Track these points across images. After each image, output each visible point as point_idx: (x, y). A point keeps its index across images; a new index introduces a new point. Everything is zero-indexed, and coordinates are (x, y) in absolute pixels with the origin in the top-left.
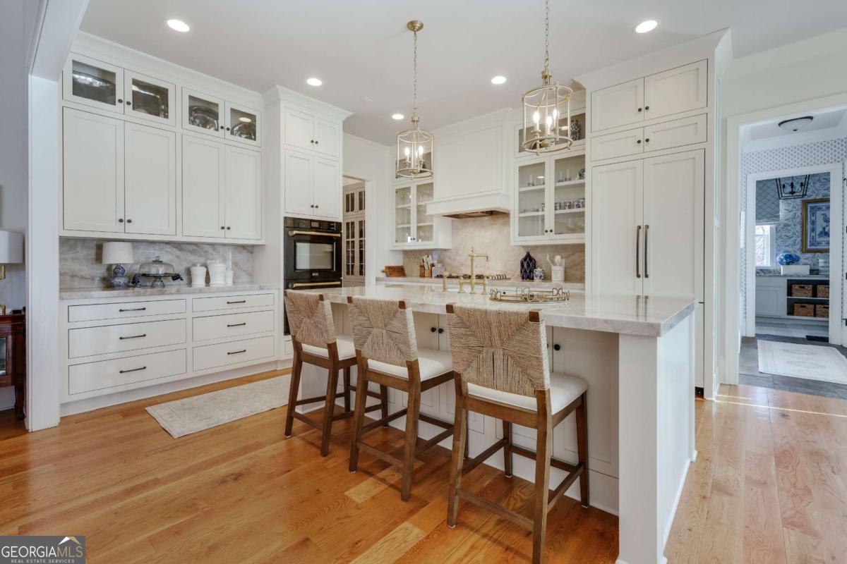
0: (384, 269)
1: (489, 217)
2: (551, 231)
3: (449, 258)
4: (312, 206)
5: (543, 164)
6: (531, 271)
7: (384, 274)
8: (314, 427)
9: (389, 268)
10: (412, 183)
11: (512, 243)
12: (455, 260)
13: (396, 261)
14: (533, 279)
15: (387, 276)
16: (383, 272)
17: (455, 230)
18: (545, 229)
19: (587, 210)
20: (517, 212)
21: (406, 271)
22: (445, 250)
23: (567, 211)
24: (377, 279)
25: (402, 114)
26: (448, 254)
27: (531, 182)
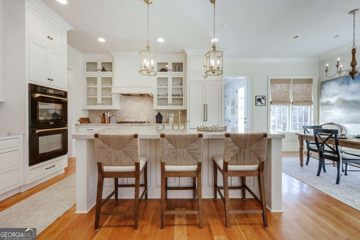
0: (79, 119)
1: (140, 97)
2: (171, 104)
3: (119, 114)
4: (49, 79)
5: (167, 78)
6: (161, 120)
7: (79, 122)
8: (109, 215)
9: (82, 119)
10: (99, 75)
11: (154, 108)
12: (122, 115)
13: (85, 115)
14: (162, 123)
15: (81, 123)
16: (79, 121)
17: (121, 101)
18: (168, 104)
19: (183, 97)
20: (156, 95)
21: (91, 121)
22: (116, 110)
23: (177, 97)
24: (76, 125)
25: (104, 39)
26: (118, 112)
27: (161, 84)
